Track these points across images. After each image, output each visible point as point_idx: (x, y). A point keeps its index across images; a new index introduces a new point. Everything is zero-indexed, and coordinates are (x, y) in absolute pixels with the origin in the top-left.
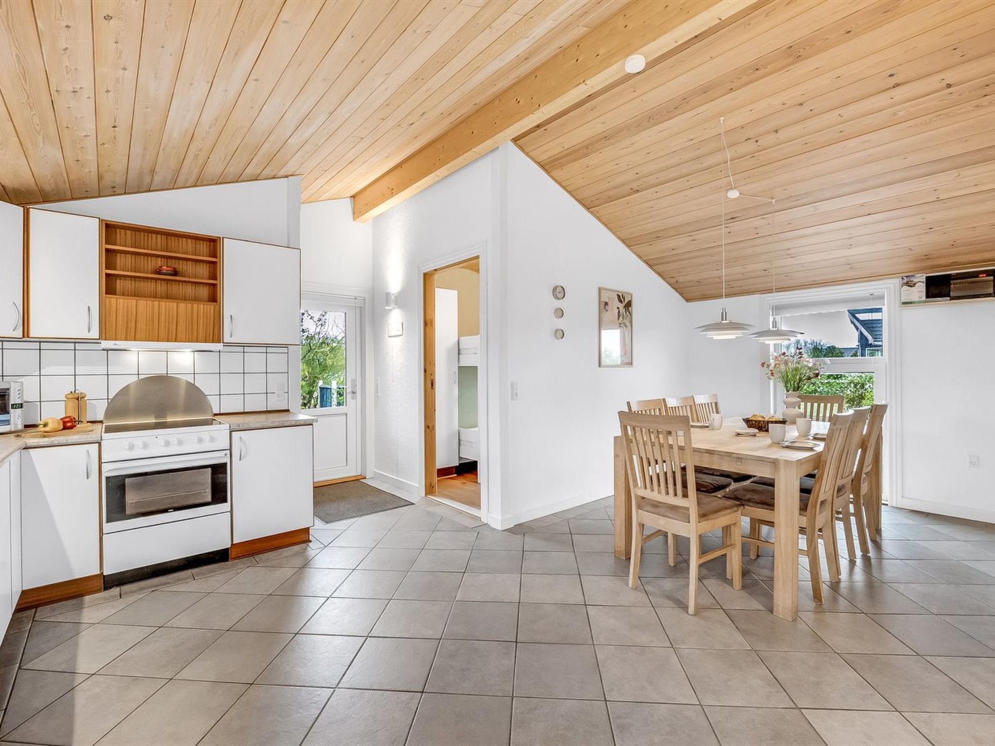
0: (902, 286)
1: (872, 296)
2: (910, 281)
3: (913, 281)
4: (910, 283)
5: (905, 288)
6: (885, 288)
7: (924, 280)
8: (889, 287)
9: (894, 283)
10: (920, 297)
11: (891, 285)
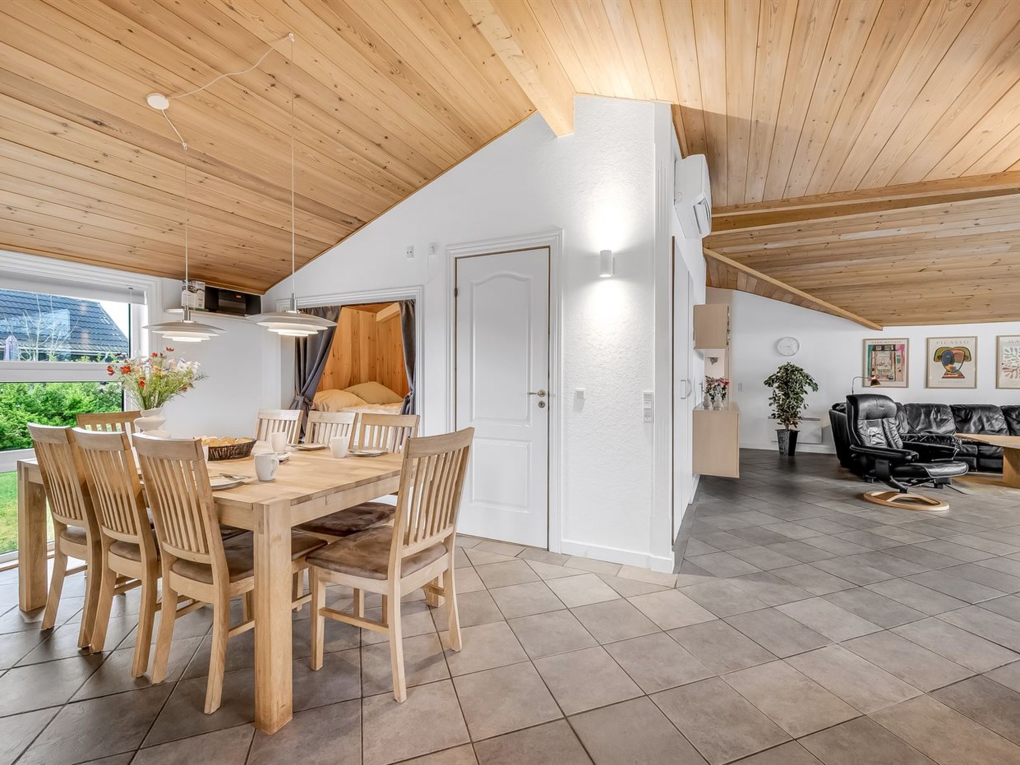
0: (183, 289)
1: (131, 290)
2: (191, 286)
3: (194, 287)
4: (191, 288)
5: (186, 292)
6: (147, 285)
7: (204, 289)
8: (150, 285)
9: (156, 282)
10: (200, 305)
11: (153, 283)
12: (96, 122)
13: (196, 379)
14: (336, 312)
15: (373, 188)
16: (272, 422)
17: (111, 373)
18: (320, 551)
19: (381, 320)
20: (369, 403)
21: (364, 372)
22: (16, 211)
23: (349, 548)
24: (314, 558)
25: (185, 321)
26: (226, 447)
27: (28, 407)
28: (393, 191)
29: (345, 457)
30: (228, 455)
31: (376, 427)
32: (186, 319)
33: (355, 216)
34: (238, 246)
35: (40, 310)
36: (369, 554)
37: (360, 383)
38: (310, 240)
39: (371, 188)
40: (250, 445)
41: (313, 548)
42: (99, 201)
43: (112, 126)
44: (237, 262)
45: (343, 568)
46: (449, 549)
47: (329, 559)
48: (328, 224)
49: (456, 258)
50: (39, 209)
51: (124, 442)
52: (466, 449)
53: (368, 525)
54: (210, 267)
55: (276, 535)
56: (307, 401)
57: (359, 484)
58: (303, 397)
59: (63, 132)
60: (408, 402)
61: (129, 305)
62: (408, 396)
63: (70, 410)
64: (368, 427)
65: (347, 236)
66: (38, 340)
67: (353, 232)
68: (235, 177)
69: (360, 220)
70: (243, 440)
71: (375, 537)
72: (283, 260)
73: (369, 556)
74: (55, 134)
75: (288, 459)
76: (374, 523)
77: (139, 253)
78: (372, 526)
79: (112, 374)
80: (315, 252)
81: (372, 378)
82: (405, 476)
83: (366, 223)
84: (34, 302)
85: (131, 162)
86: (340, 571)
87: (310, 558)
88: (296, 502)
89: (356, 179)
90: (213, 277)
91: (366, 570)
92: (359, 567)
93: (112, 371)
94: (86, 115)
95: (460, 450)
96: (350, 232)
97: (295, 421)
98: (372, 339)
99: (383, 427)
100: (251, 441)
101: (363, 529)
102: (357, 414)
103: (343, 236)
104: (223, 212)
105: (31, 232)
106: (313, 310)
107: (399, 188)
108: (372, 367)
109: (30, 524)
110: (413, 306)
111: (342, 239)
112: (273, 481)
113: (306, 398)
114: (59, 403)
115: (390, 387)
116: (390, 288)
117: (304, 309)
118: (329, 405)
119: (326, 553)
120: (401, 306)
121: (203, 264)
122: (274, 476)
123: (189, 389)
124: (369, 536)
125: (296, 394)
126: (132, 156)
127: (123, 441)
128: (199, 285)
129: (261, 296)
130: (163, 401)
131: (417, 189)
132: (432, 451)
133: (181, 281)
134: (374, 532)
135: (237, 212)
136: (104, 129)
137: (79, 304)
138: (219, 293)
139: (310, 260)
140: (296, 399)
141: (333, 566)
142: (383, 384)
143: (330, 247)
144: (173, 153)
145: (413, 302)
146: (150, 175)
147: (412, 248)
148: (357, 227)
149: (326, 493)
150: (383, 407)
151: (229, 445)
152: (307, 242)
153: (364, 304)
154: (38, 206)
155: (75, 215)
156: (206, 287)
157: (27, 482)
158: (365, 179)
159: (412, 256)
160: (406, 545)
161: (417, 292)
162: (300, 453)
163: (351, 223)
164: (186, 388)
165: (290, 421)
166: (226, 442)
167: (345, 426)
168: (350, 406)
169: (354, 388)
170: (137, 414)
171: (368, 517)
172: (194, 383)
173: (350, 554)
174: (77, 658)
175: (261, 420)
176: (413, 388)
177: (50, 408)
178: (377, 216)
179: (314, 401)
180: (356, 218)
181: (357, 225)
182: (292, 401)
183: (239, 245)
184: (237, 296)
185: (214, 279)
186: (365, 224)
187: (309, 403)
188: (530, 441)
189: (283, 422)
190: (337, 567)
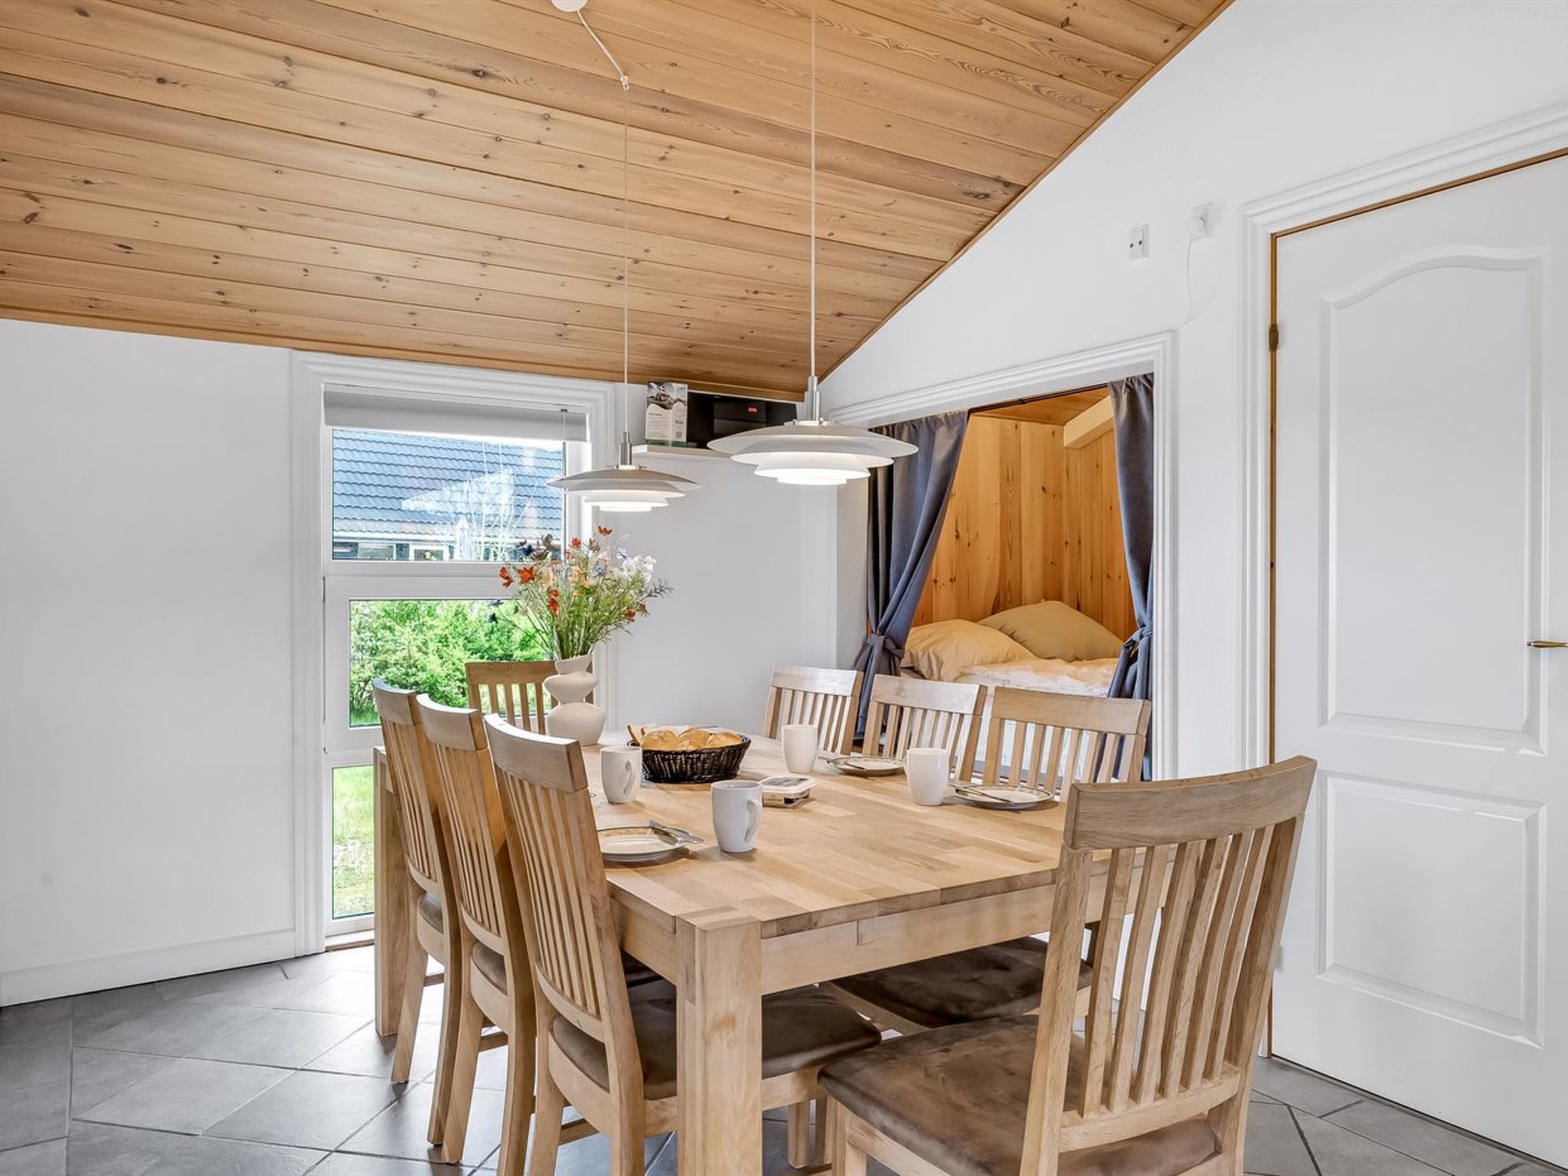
0: (649, 403)
1: (564, 414)
2: (664, 395)
3: (669, 396)
4: (662, 398)
5: (654, 408)
6: (589, 400)
7: (685, 398)
8: (596, 401)
9: (605, 392)
10: (679, 435)
11: (600, 396)
12: (476, 73)
13: (650, 595)
14: (957, 427)
15: (1037, 89)
16: (800, 697)
17: (506, 581)
18: (854, 1063)
19: (1075, 442)
20: (1039, 656)
21: (1031, 575)
22: (387, 281)
23: (926, 1070)
24: (837, 1080)
25: (622, 467)
26: (684, 753)
27: (469, 642)
28: (1089, 84)
29: (942, 804)
30: (689, 773)
31: (1031, 729)
32: (624, 463)
33: (995, 173)
34: (745, 294)
35: (486, 470)
36: (975, 1105)
37: (1020, 604)
38: (892, 255)
39: (1031, 88)
40: (737, 752)
41: (844, 1046)
42: (500, 238)
43: (503, 73)
44: (745, 332)
45: (901, 1130)
46: (1226, 1142)
47: (872, 1093)
48: (931, 210)
49: (1274, 237)
50: (420, 273)
51: (476, 732)
52: (1285, 833)
53: (994, 1005)
54: (697, 350)
55: (722, 1014)
56: (891, 646)
57: (950, 895)
58: (883, 637)
59: (431, 108)
60: (1130, 660)
61: (564, 444)
62: (1134, 643)
63: (521, 650)
64: (1010, 728)
65: (981, 230)
66: (483, 524)
67: (993, 218)
68: (725, 133)
69: (1007, 184)
70: (723, 738)
71: (1004, 1049)
72: (839, 315)
73: (976, 1110)
74: (420, 116)
75: (806, 797)
76: (1010, 1000)
77: (572, 336)
78: (1001, 1009)
79: (507, 585)
80: (906, 286)
81: (1052, 592)
82: (1066, 899)
83: (1025, 188)
84: (478, 457)
85: (539, 143)
86: (895, 1138)
87: (829, 1077)
88: (773, 929)
89: (992, 74)
90: (705, 373)
91: (959, 1156)
92: (943, 1142)
93: (507, 578)
94: (460, 63)
95: (1260, 833)
96: (985, 220)
97: (845, 698)
98: (1051, 493)
99: (1050, 730)
100: (738, 743)
101: (976, 1014)
102: (983, 690)
103: (970, 233)
104: (709, 221)
105: (413, 320)
106: (906, 428)
107: (1105, 73)
108: (1052, 564)
109: (388, 870)
110: (1149, 393)
111: (966, 243)
112: (747, 856)
113: (889, 641)
114: (509, 637)
115: (1098, 617)
116: (1084, 350)
117: (887, 427)
118: (944, 657)
119: (867, 1072)
120: (1117, 396)
121: (684, 344)
122: (755, 842)
123: (638, 616)
124: (988, 1042)
125: (869, 632)
126: (537, 129)
127: (472, 730)
128: (678, 392)
129: (797, 404)
130: (594, 640)
131: (1157, 62)
132: (1157, 831)
133: (646, 387)
134: (1004, 1034)
135: (736, 215)
136: (490, 84)
137: (519, 452)
138: (716, 406)
139: (897, 305)
140: (868, 641)
141: (878, 1115)
142: (1079, 609)
143: (941, 266)
144: (608, 106)
145: (1149, 379)
146: (572, 165)
147: (1145, 229)
148: (1000, 202)
149: (855, 913)
150: (1071, 668)
151: (691, 748)
152: (886, 261)
153: (1022, 402)
154: (415, 267)
155: (467, 274)
156: (690, 394)
157: (384, 792)
158: (1012, 67)
159: (1145, 253)
160: (1074, 1114)
161: (1157, 352)
162: (847, 783)
163: (987, 196)
164: (634, 614)
165: (836, 697)
166: (686, 742)
167: (956, 718)
168: (992, 663)
169: (1004, 617)
170: (549, 668)
171: (996, 977)
172: (649, 603)
173: (927, 1090)
174: (425, 1163)
175: (779, 691)
176: (1147, 622)
177: (496, 646)
178: (1054, 162)
179: (907, 647)
180: (998, 180)
181: (1000, 195)
182: (860, 647)
183: (747, 291)
184: (750, 410)
185: (707, 376)
186: (1021, 190)
187: (896, 652)
188: (1540, 805)
189: (821, 698)
190: (888, 1123)
